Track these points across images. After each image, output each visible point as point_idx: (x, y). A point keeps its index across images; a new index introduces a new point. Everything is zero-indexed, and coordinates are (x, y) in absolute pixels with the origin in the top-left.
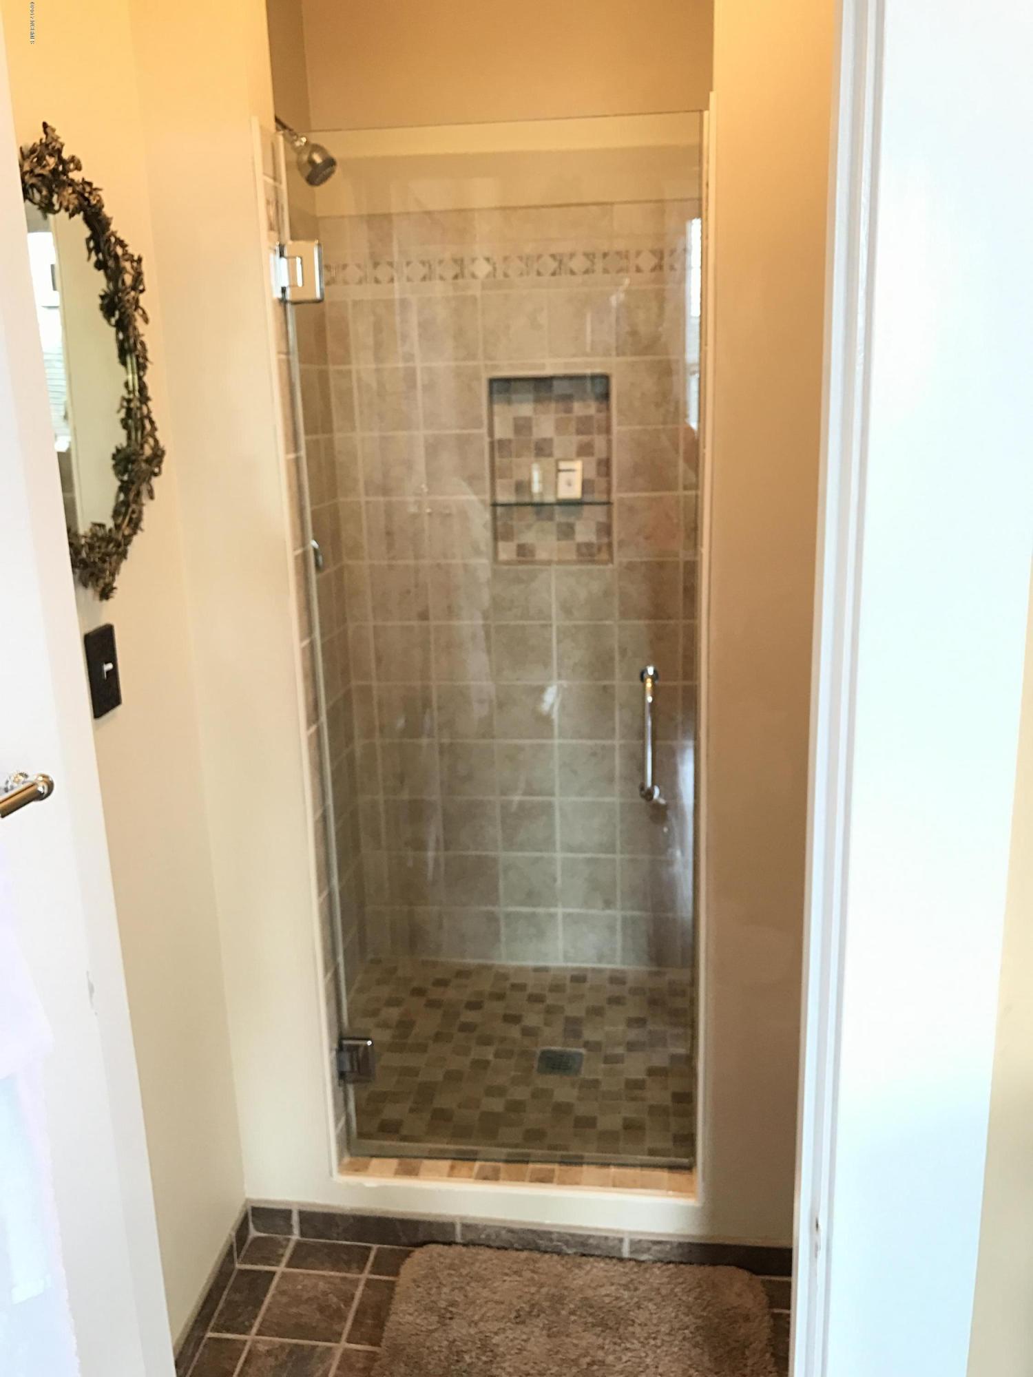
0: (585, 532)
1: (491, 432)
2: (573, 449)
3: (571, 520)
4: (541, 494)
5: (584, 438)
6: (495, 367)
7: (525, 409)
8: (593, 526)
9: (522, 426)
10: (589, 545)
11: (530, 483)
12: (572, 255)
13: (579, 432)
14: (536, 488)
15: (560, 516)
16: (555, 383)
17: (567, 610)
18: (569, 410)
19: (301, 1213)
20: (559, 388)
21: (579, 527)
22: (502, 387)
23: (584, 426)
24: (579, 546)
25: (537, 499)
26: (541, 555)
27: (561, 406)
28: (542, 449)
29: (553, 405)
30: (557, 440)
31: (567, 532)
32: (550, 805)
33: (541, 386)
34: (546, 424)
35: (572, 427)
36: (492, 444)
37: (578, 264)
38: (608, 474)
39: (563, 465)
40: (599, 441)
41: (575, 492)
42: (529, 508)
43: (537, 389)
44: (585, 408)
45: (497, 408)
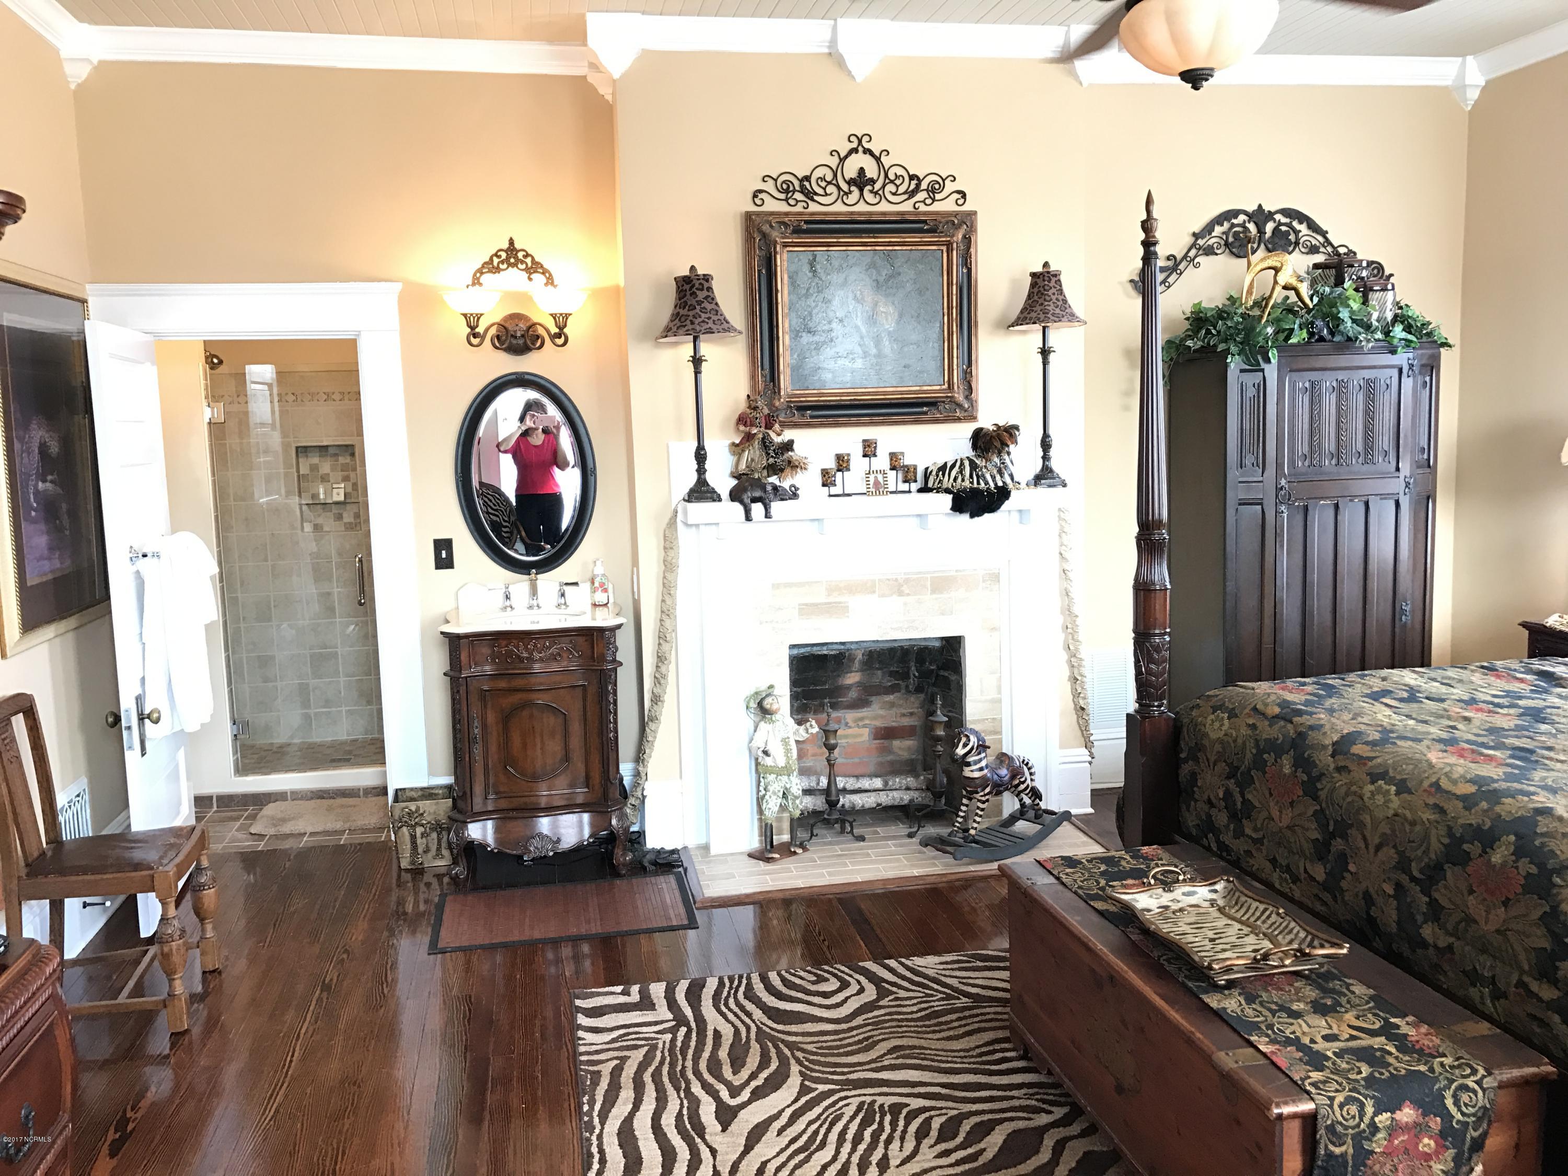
0: (348, 518)
1: (298, 471)
2: (340, 479)
3: (341, 512)
4: (325, 499)
5: (346, 473)
6: (298, 441)
7: (315, 460)
8: (352, 514)
9: (314, 468)
10: (350, 523)
11: (319, 494)
12: (333, 393)
13: (342, 471)
14: (322, 496)
15: (335, 510)
16: (330, 449)
17: (340, 554)
18: (337, 461)
19: (217, 797)
20: (331, 451)
21: (345, 515)
22: (302, 451)
23: (344, 468)
24: (345, 524)
25: (323, 502)
26: (326, 529)
27: (333, 459)
28: (324, 479)
29: (329, 458)
30: (331, 474)
31: (339, 517)
32: (336, 653)
33: (323, 450)
34: (326, 467)
35: (339, 468)
36: (299, 476)
37: (337, 396)
38: (357, 490)
39: (335, 486)
40: (352, 475)
41: (341, 498)
42: (319, 506)
43: (320, 451)
44: (344, 460)
45: (300, 460)
